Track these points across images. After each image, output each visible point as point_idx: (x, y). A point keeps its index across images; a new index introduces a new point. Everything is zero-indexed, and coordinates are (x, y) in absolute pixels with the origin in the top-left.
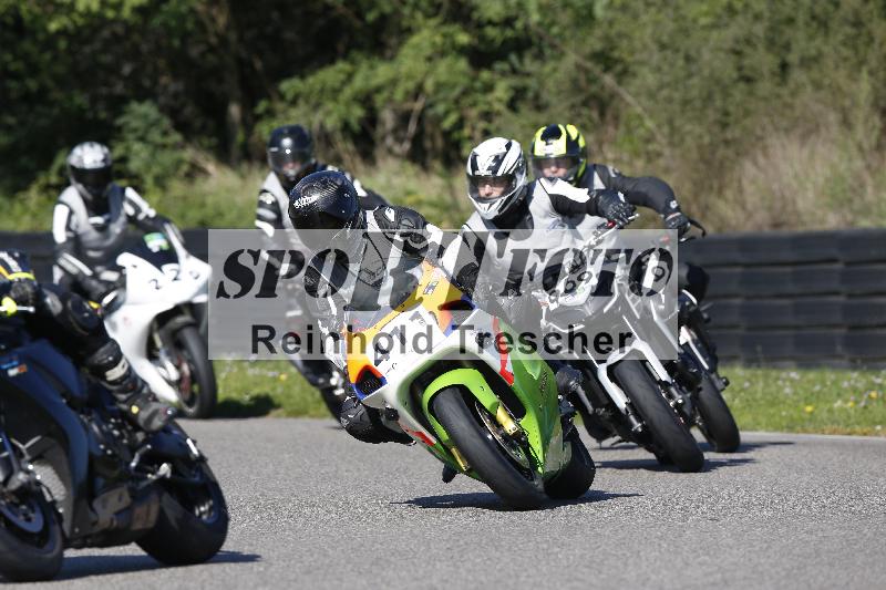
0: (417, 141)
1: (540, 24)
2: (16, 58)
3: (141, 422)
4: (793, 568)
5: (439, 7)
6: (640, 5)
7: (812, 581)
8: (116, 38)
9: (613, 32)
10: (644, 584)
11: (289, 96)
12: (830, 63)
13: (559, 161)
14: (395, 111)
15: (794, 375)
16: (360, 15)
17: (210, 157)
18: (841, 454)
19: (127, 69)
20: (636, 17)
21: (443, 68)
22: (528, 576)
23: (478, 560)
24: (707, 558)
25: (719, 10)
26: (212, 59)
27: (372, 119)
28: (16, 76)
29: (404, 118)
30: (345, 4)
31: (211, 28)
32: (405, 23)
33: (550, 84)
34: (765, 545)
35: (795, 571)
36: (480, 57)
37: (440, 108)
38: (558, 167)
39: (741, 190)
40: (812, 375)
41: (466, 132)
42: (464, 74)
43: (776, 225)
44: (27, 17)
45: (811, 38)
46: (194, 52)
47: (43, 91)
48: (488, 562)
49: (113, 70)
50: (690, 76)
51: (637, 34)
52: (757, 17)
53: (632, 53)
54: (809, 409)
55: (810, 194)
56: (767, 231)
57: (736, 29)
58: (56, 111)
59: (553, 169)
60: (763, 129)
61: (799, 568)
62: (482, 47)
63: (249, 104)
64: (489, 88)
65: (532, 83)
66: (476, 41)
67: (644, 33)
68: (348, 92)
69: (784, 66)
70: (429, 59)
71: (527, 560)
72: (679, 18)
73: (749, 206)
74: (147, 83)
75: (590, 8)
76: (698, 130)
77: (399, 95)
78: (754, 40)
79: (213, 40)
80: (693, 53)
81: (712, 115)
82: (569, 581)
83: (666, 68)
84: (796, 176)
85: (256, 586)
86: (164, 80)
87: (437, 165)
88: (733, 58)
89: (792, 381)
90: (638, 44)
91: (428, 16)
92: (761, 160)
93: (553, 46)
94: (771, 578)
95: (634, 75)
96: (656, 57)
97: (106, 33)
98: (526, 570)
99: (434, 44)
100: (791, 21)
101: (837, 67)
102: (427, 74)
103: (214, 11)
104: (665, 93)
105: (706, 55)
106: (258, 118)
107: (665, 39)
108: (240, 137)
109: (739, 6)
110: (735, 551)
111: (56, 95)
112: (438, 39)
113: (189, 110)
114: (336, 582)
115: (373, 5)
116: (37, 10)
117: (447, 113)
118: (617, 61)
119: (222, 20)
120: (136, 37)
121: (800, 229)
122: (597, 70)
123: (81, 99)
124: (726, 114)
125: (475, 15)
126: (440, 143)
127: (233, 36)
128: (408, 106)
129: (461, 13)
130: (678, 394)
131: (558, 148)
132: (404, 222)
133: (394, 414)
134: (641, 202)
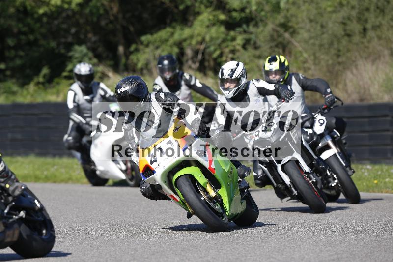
0: (202, 62)
1: (256, 10)
2: (24, 26)
3: (10, 192)
4: (369, 253)
5: (211, 3)
6: (301, 3)
7: (377, 258)
8: (68, 17)
9: (289, 15)
10: (302, 260)
11: (145, 43)
12: (385, 28)
13: (276, 72)
14: (192, 50)
15: (369, 167)
16: (177, 7)
17: (110, 69)
18: (390, 202)
19: (73, 30)
20: (299, 7)
21: (213, 30)
22: (251, 256)
23: (229, 249)
24: (330, 248)
25: (336, 4)
26: (111, 26)
27: (182, 53)
28: (24, 34)
29: (196, 52)
30: (171, 2)
31: (111, 13)
32: (197, 10)
33: (261, 37)
34: (356, 242)
35: (369, 254)
36: (230, 25)
37: (212, 48)
38: (276, 75)
39: (345, 85)
40: (377, 167)
41: (224, 58)
42: (223, 33)
43: (361, 100)
44: (29, 8)
45: (377, 17)
46: (103, 23)
47: (36, 40)
48: (233, 250)
49: (67, 31)
50: (323, 34)
51: (299, 15)
52: (353, 8)
53: (297, 23)
54: (376, 182)
55: (376, 87)
56: (357, 103)
57: (344, 13)
58: (42, 49)
59: (274, 76)
60: (356, 57)
61: (371, 253)
62: (231, 21)
63: (127, 46)
64: (234, 39)
65: (253, 37)
66: (228, 19)
67: (302, 14)
68: (171, 41)
69: (365, 30)
70: (208, 26)
71: (250, 249)
72: (318, 8)
73: (349, 92)
74: (82, 37)
75: (278, 4)
76: (327, 58)
77: (194, 42)
78: (352, 18)
79: (112, 18)
80: (324, 24)
81: (333, 51)
82: (269, 258)
83: (312, 30)
84: (370, 78)
85: (130, 260)
86: (90, 35)
87: (210, 73)
88: (342, 26)
89: (368, 169)
90: (300, 20)
91: (207, 7)
92: (355, 71)
93: (262, 21)
94: (359, 257)
95: (298, 33)
96: (308, 26)
97: (64, 15)
98: (250, 253)
99: (209, 20)
100: (368, 10)
101: (388, 30)
102: (206, 33)
103: (112, 5)
104: (312, 41)
105: (330, 25)
106: (131, 53)
107: (312, 17)
108: (123, 60)
109: (345, 2)
110: (343, 245)
111: (42, 42)
112: (211, 17)
113: (101, 49)
114: (165, 259)
115: (182, 2)
116: (33, 4)
117: (215, 50)
118: (291, 27)
119: (115, 9)
120: (77, 16)
121: (372, 102)
122: (282, 31)
123: (53, 44)
124: (339, 50)
125: (228, 7)
126: (212, 63)
127: (120, 16)
128: (198, 47)
129: (221, 6)
130: (314, 177)
131: (275, 66)
132: (168, 99)
133: (160, 187)
134: (315, 89)
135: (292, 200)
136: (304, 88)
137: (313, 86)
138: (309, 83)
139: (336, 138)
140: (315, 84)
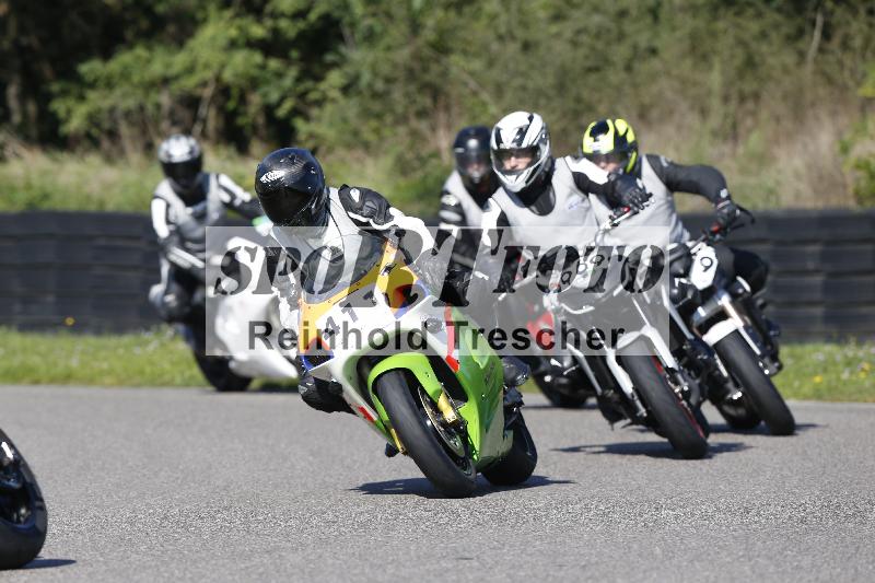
21: (239, 59)
59: (603, 165)
91: (221, 8)
99: (229, 36)
112: (233, 32)
125: (269, 7)
130: (685, 380)
131: (606, 144)
132: (367, 204)
133: (339, 387)
134: (693, 188)
135: (634, 427)
136: (672, 186)
137: (691, 182)
138: (682, 176)
139: (740, 295)
140: (694, 178)
